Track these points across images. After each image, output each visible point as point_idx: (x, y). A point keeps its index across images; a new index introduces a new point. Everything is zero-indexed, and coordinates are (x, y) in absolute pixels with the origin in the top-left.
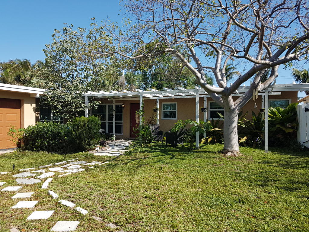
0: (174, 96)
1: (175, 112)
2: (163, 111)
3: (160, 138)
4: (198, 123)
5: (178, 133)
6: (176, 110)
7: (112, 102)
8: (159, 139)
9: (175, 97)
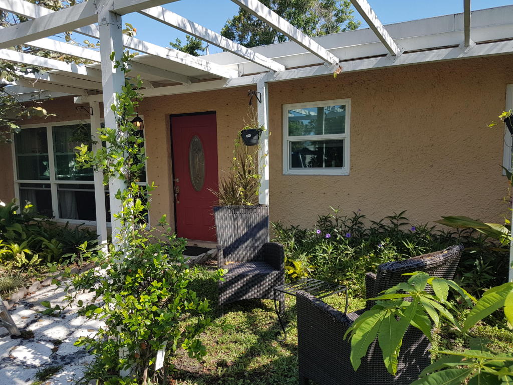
1: (341, 142)
6: (346, 136)
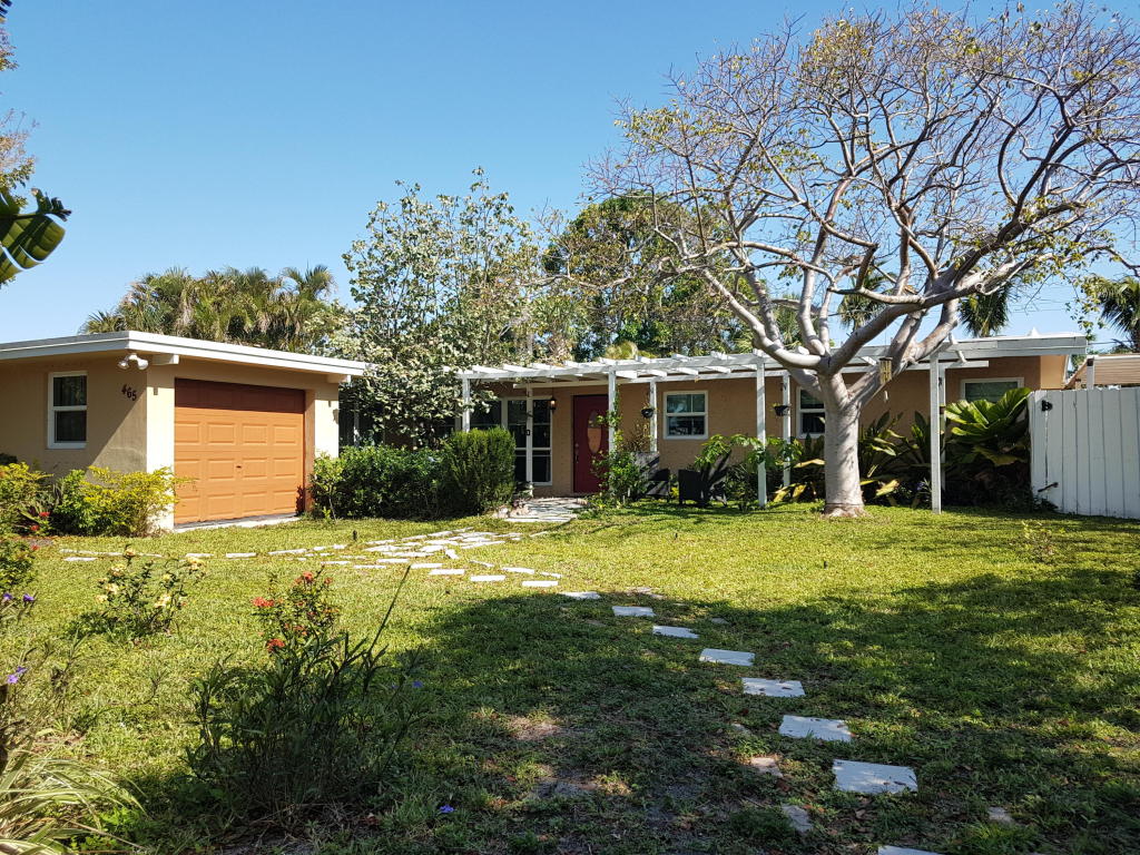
0: (700, 373)
1: (703, 417)
2: (666, 414)
3: (662, 488)
4: (764, 442)
5: (712, 471)
6: (705, 413)
7: (524, 392)
8: (659, 491)
9: (703, 377)
